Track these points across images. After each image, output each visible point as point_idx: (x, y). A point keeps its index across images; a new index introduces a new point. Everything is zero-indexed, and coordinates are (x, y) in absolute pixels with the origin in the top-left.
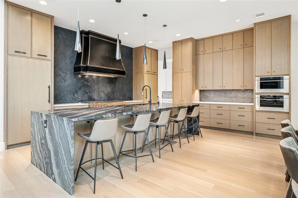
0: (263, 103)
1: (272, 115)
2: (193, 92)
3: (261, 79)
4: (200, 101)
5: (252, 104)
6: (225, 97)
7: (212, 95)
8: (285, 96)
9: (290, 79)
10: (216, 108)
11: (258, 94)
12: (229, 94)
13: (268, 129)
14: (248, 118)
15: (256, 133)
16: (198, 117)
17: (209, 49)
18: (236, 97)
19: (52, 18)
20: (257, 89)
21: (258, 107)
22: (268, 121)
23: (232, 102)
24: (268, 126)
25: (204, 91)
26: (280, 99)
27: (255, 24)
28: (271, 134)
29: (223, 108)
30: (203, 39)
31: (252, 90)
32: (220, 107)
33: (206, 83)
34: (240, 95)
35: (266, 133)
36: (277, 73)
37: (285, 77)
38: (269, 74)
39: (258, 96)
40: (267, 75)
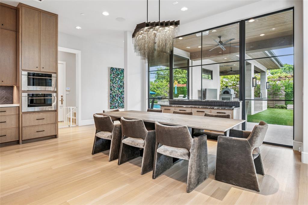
1: (41, 115)
3: (29, 74)
8: (53, 94)
9: (57, 78)
13: (37, 132)
14: (11, 124)
15: (22, 141)
20: (24, 86)
21: (25, 108)
22: (37, 123)
24: (37, 129)
26: (48, 97)
28: (40, 136)
35: (35, 137)
36: (46, 70)
37: (53, 75)
38: (37, 69)
39: (26, 94)
40: (35, 69)
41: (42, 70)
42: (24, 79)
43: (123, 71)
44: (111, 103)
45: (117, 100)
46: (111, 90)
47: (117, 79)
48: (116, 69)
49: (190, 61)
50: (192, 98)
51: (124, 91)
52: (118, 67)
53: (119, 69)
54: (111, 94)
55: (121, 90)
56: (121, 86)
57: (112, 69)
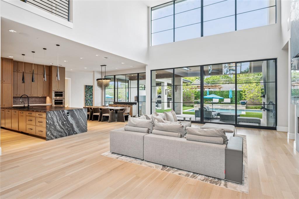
3: (55, 92)
5: (51, 104)
9: (65, 93)
17: (22, 70)
20: (54, 97)
26: (61, 101)
27: (52, 66)
30: (17, 62)
36: (61, 90)
37: (63, 92)
38: (58, 90)
39: (54, 100)
40: (57, 90)
41: (59, 90)
42: (53, 94)
43: (92, 86)
44: (85, 104)
45: (89, 102)
46: (86, 97)
47: (89, 91)
48: (88, 86)
49: (129, 81)
50: (130, 101)
51: (92, 97)
52: (89, 85)
53: (90, 86)
54: (85, 99)
55: (91, 97)
56: (91, 95)
57: (86, 86)
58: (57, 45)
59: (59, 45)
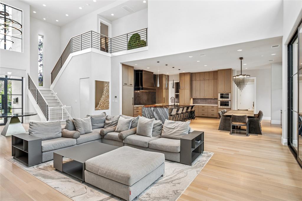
0: (221, 105)
2: (190, 99)
3: (221, 94)
4: (193, 104)
5: (217, 105)
6: (206, 102)
7: (199, 101)
8: (229, 102)
9: (231, 95)
10: (201, 107)
11: (219, 101)
12: (207, 101)
14: (215, 111)
16: (194, 111)
17: (198, 78)
18: (211, 102)
19: (133, 67)
20: (219, 99)
23: (209, 104)
25: (195, 99)
27: (218, 70)
29: (205, 107)
30: (195, 73)
31: (217, 99)
32: (203, 106)
33: (196, 95)
34: (212, 101)
37: (229, 94)
41: (225, 92)
42: (219, 96)
58: (158, 62)
59: (159, 62)
